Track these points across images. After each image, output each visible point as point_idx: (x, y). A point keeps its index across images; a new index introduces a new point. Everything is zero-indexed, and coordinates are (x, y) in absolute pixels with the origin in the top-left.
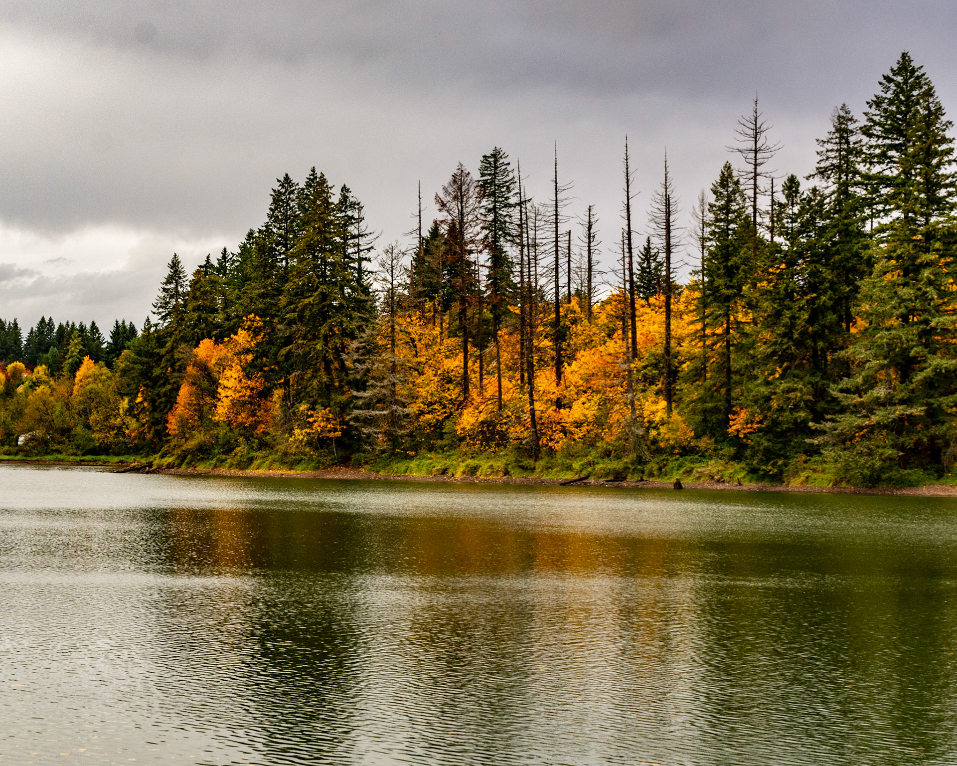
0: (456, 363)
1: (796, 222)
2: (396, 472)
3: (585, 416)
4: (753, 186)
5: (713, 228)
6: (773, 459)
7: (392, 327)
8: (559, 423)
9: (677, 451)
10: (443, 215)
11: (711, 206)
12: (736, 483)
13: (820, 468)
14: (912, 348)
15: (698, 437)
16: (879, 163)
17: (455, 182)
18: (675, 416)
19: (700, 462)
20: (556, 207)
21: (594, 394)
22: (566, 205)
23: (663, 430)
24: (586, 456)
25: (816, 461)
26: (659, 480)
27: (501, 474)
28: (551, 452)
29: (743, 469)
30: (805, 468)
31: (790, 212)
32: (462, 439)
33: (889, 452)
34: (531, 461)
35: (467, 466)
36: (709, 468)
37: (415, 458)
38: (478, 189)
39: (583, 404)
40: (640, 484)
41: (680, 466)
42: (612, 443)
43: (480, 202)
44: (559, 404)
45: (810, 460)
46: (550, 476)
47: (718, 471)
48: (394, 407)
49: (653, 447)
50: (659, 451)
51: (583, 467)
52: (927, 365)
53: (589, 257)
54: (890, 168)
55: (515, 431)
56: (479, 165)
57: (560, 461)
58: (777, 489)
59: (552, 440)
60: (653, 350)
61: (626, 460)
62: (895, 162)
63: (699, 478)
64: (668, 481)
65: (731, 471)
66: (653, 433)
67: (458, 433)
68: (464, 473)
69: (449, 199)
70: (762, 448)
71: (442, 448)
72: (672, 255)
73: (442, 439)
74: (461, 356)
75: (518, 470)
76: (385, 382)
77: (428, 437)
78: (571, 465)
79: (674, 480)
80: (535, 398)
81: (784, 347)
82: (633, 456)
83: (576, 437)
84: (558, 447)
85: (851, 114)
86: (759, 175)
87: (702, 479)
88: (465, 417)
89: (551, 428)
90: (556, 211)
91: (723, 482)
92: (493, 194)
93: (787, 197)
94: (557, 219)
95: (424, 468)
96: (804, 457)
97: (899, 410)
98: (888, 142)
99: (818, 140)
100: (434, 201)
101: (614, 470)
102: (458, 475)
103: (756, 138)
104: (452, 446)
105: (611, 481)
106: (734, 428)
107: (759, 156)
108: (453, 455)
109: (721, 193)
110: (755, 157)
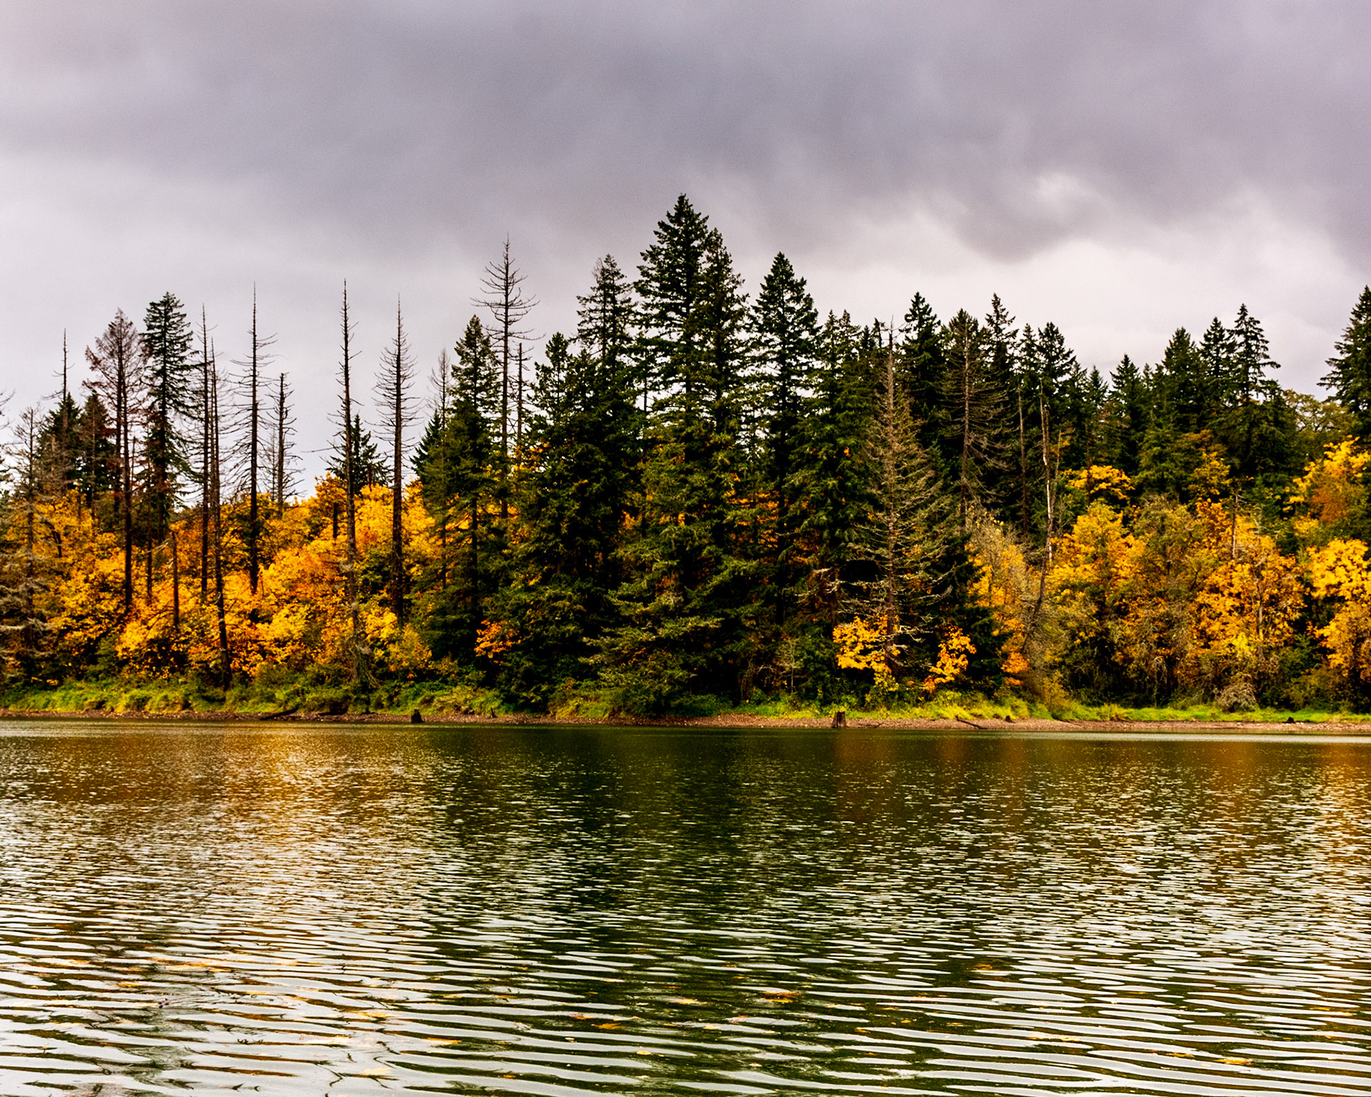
0: (116, 565)
1: (563, 391)
2: (33, 707)
3: (289, 632)
4: (503, 349)
5: (458, 396)
6: (536, 684)
7: (30, 516)
8: (255, 642)
9: (411, 675)
10: (96, 376)
11: (456, 369)
12: (488, 715)
13: (592, 694)
14: (705, 547)
15: (437, 657)
16: (657, 325)
17: (112, 333)
18: (409, 632)
19: (441, 689)
20: (255, 366)
21: (301, 605)
22: (266, 364)
23: (393, 649)
24: (293, 683)
25: (587, 687)
26: (390, 712)
27: (179, 707)
28: (246, 679)
29: (497, 697)
30: (574, 695)
31: (556, 379)
32: (126, 662)
33: (679, 673)
34: (219, 691)
35: (132, 697)
36: (455, 696)
37: (59, 689)
38: (143, 345)
39: (287, 616)
40: (366, 718)
41: (416, 695)
42: (327, 666)
43: (145, 361)
44: (255, 617)
45: (580, 685)
46: (246, 710)
47: (466, 700)
48: (32, 621)
49: (380, 671)
50: (389, 676)
51: (290, 697)
52: (723, 567)
53: (281, 437)
54: (670, 332)
55: (197, 653)
56: (145, 314)
57: (258, 690)
58: (541, 721)
59: (246, 663)
60: (375, 551)
61: (345, 688)
62: (676, 325)
63: (441, 709)
64: (402, 713)
65: (482, 699)
66: (379, 653)
67: (120, 654)
68: (127, 706)
69: (104, 354)
70: (522, 670)
71: (96, 675)
72: (403, 430)
73: (95, 663)
74: (122, 556)
75: (202, 703)
76: (21, 588)
77: (76, 661)
78: (274, 695)
79: (410, 711)
80: (225, 608)
81: (551, 544)
82: (355, 682)
83: (278, 659)
84: (254, 672)
85: (617, 267)
86: (511, 335)
87: (445, 711)
88: (128, 634)
89: (246, 648)
90: (254, 371)
91: (473, 713)
92: (163, 351)
93: (552, 359)
94: (254, 381)
95: (72, 701)
96: (572, 682)
97: (692, 622)
98: (666, 300)
99: (579, 298)
100: (85, 357)
101: (331, 700)
102: (120, 710)
103: (506, 289)
104: (109, 672)
105: (327, 714)
106: (482, 645)
107: (510, 312)
108: (112, 683)
109: (467, 354)
110: (506, 313)
